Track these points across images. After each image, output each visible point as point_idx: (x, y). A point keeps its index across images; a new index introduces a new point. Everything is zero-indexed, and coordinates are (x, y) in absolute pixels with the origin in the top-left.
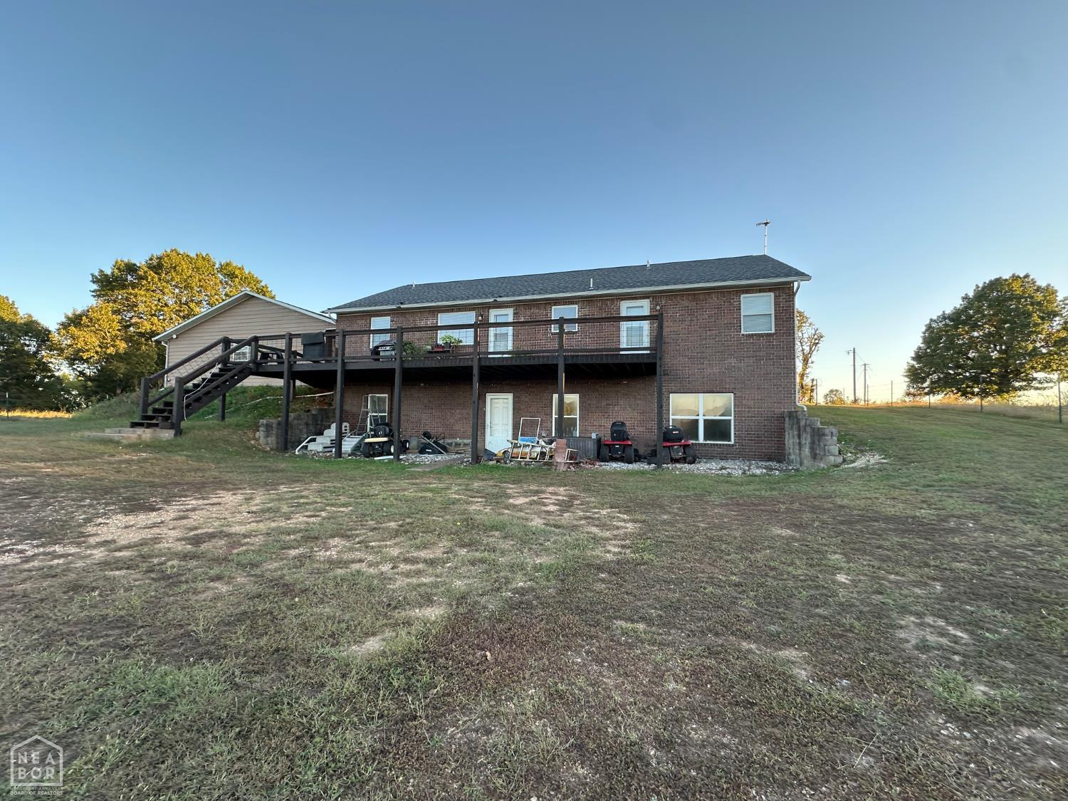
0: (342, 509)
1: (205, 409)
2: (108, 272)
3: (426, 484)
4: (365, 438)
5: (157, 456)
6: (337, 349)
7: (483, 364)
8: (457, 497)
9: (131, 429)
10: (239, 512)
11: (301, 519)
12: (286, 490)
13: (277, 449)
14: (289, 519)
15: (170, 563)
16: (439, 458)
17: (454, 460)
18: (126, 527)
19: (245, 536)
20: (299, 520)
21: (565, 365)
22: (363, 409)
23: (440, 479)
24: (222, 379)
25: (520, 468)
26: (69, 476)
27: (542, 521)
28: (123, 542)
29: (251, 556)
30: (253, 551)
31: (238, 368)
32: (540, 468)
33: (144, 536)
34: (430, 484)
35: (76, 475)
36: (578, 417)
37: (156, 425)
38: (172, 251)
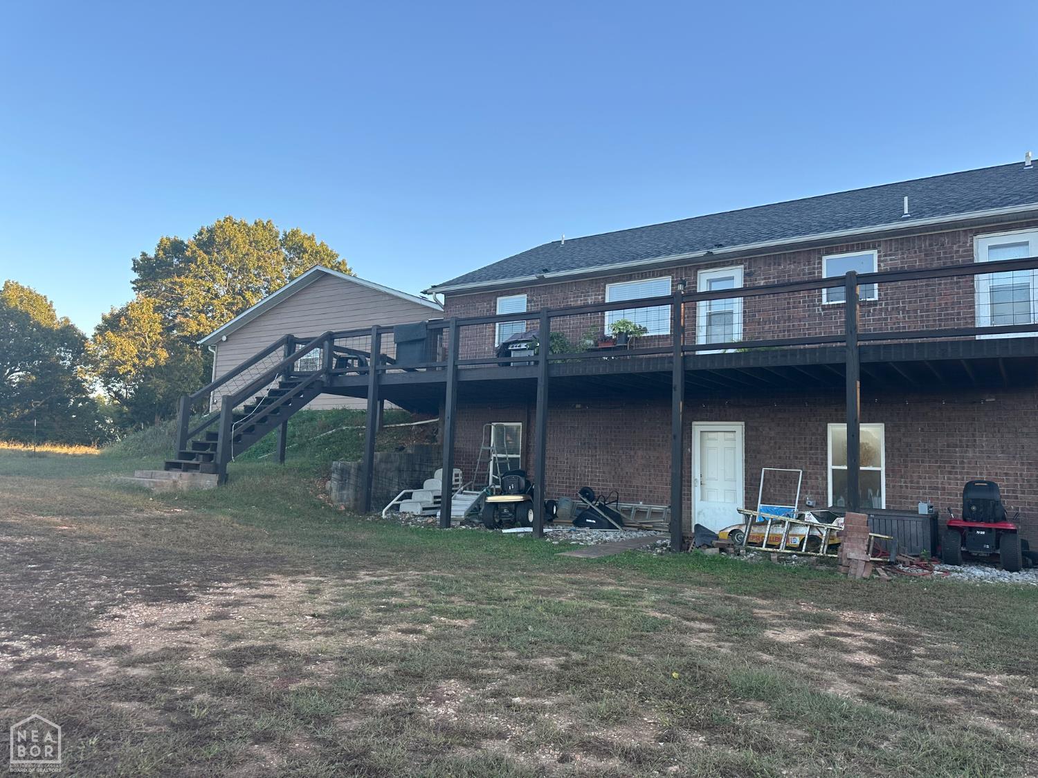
0: (459, 622)
1: (258, 444)
2: (151, 254)
3: (595, 583)
4: (486, 495)
5: (195, 513)
6: (445, 350)
7: (691, 367)
8: (658, 615)
9: (167, 472)
10: (301, 615)
11: (395, 636)
12: (368, 578)
13: (355, 509)
14: (374, 634)
15: (199, 698)
16: (610, 535)
17: (636, 540)
18: (146, 625)
19: (308, 660)
20: (389, 637)
21: (861, 364)
22: (483, 447)
23: (618, 577)
24: (282, 399)
25: (769, 566)
26: (86, 538)
27: (857, 690)
28: (139, 651)
29: (315, 699)
30: (320, 690)
31: (306, 380)
32: (811, 567)
33: (168, 645)
34: (602, 584)
35: (95, 538)
36: (883, 469)
37: (196, 467)
38: (226, 220)
